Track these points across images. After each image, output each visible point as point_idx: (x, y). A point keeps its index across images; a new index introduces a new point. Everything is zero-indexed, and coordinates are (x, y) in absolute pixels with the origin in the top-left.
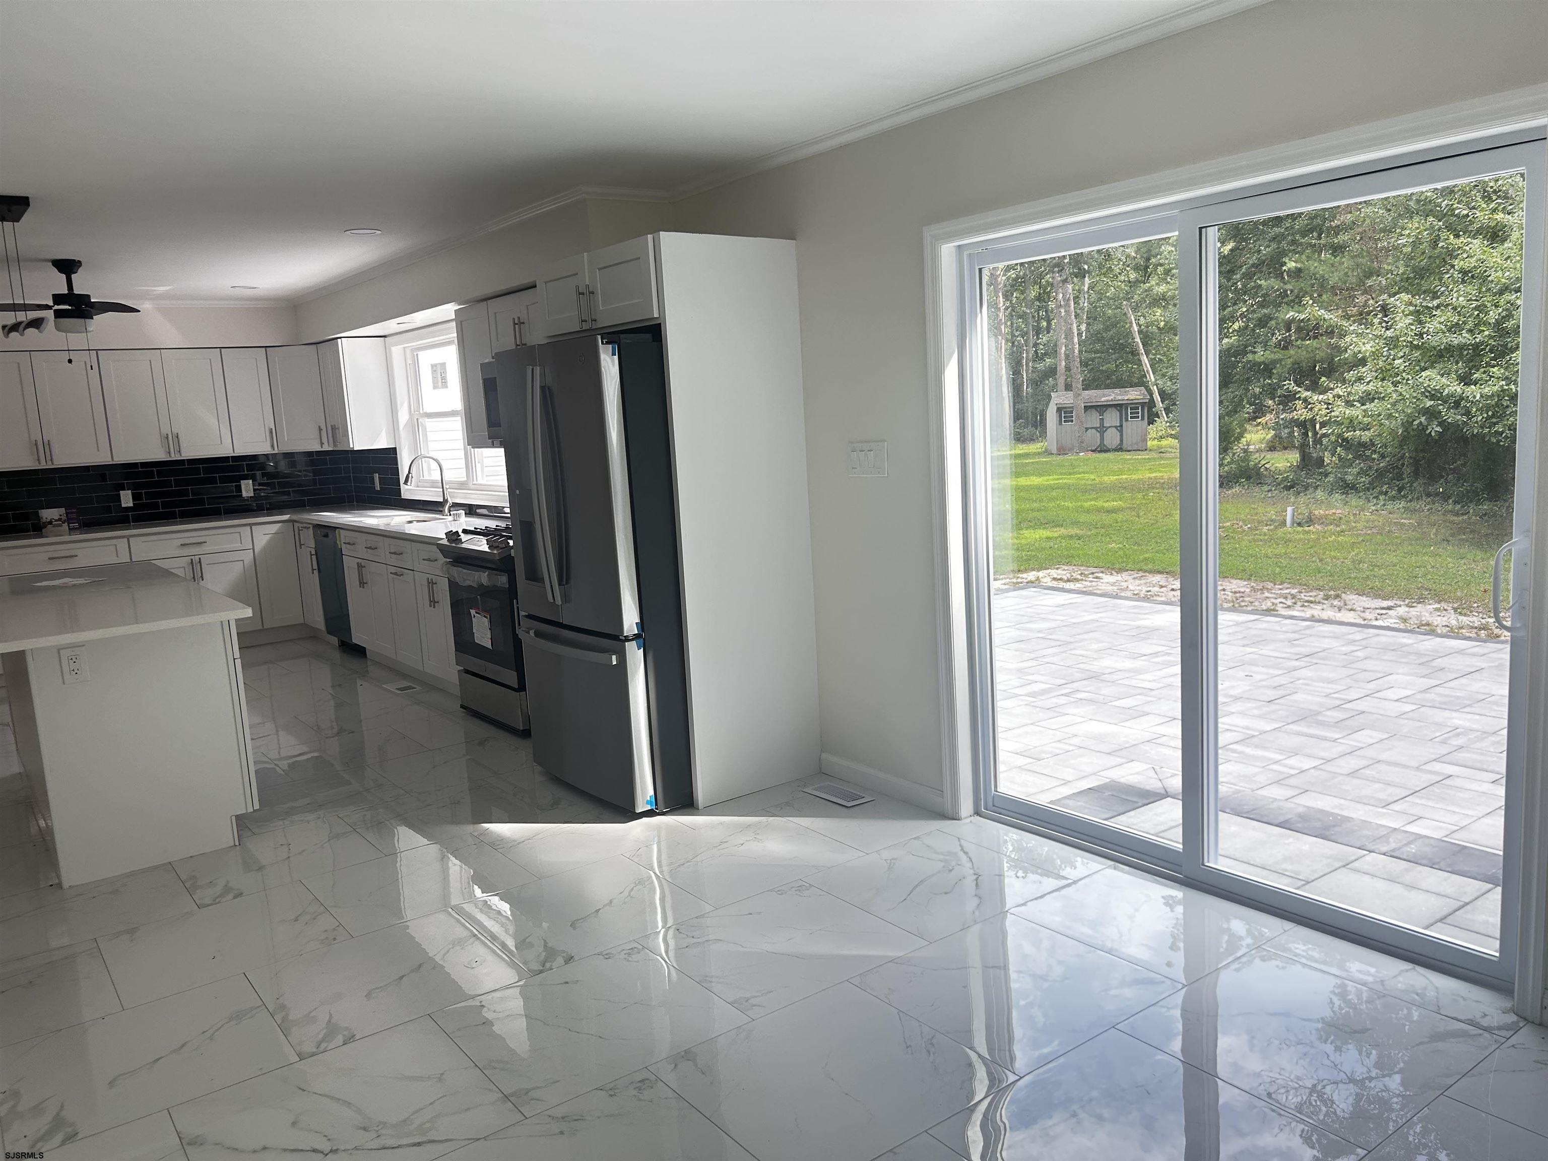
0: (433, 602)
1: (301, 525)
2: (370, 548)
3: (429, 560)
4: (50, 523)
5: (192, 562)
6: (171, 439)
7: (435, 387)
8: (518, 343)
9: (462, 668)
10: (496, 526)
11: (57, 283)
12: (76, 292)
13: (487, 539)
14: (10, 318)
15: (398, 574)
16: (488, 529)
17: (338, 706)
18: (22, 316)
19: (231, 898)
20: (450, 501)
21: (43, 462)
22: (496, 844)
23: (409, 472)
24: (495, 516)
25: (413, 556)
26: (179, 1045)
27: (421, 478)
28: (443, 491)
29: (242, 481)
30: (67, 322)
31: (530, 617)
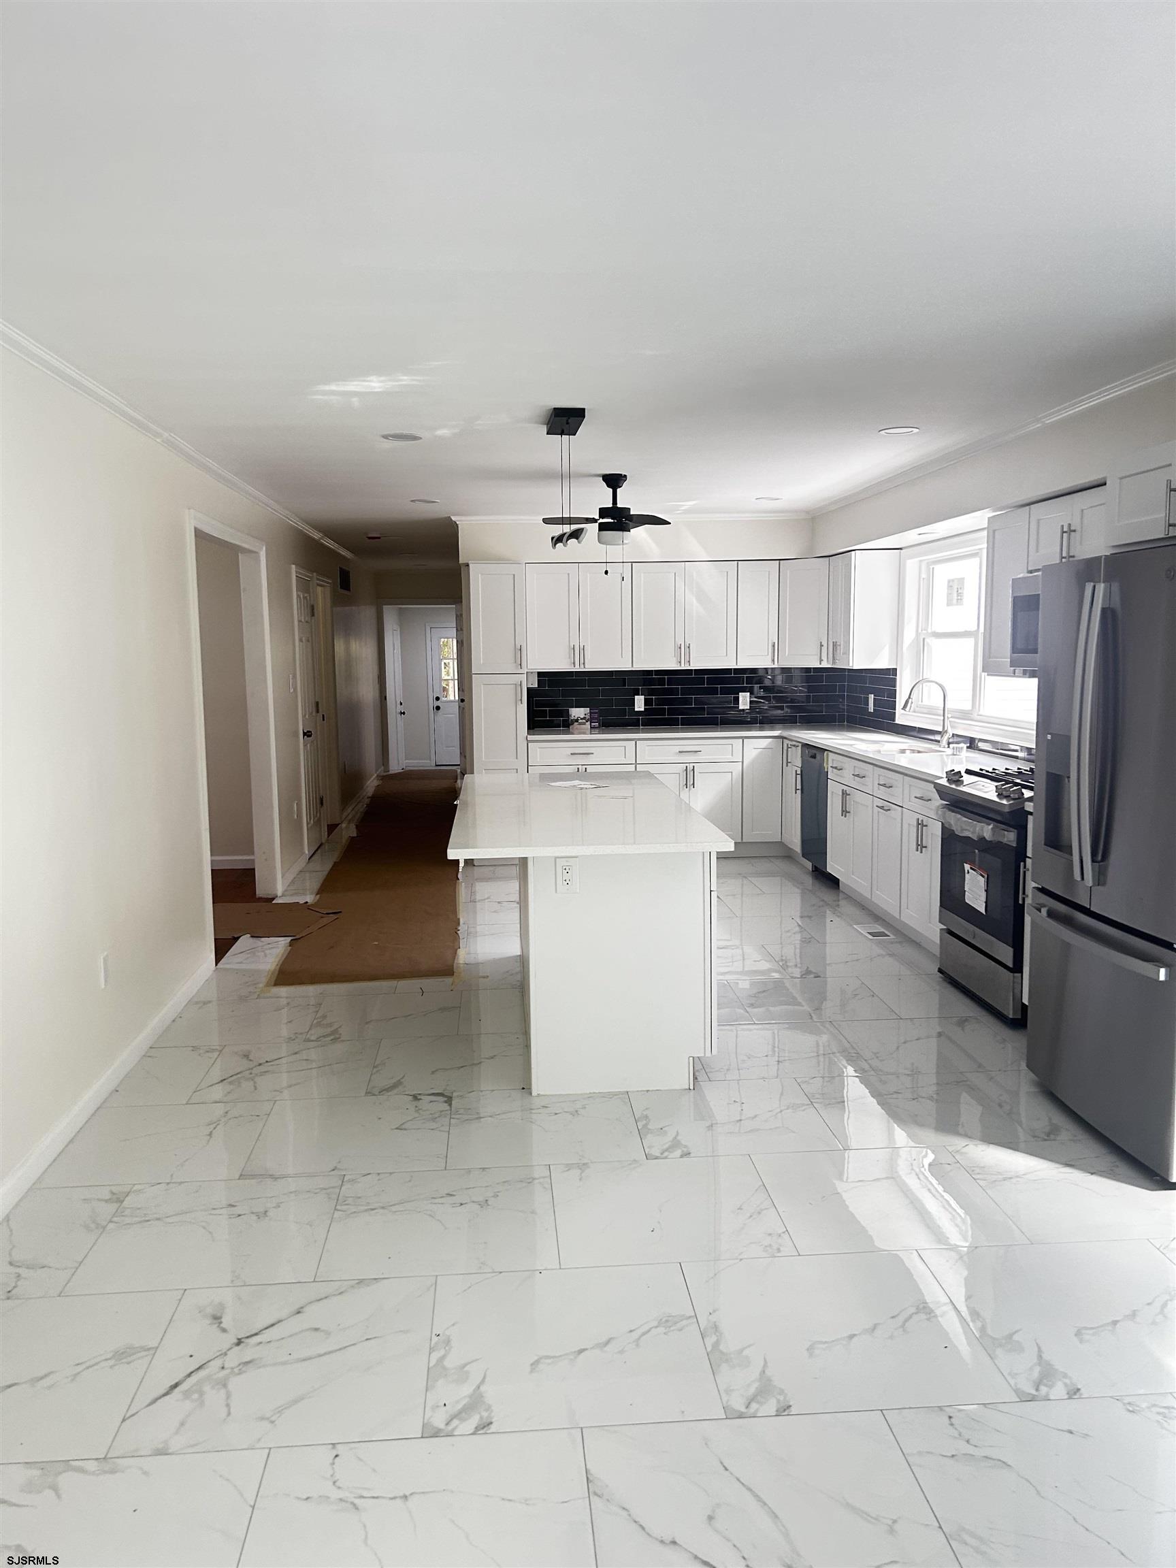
0: (921, 846)
1: (790, 743)
2: (858, 776)
3: (921, 798)
4: (577, 721)
5: (686, 770)
6: (683, 649)
7: (949, 604)
8: (1064, 555)
9: (945, 927)
10: (1007, 769)
11: (604, 497)
12: (619, 506)
13: (996, 786)
14: (558, 530)
15: (885, 808)
16: (997, 771)
17: (806, 941)
18: (567, 529)
19: (679, 1156)
20: (951, 732)
21: (577, 666)
22: (975, 1172)
23: (909, 698)
24: (1002, 754)
25: (903, 793)
26: (604, 1339)
27: (920, 703)
28: (944, 720)
29: (740, 693)
30: (608, 534)
31: (1043, 890)
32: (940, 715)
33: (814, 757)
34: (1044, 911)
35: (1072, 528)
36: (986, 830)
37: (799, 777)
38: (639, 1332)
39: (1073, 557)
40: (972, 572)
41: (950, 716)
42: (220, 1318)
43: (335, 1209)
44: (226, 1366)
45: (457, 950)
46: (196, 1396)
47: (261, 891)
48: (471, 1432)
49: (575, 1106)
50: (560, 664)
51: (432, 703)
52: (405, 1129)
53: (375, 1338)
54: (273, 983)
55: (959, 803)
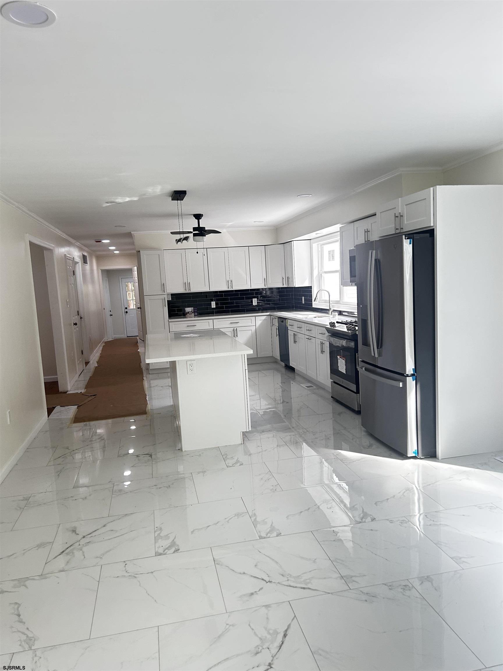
0: (322, 352)
1: (273, 317)
2: (299, 327)
3: (322, 334)
4: (188, 313)
5: (234, 330)
6: (230, 282)
7: (329, 260)
8: (366, 240)
9: (333, 381)
10: (351, 320)
11: (194, 223)
12: (201, 226)
13: (346, 326)
14: (178, 237)
15: (309, 339)
16: (347, 322)
17: (283, 391)
18: (182, 236)
19: (239, 465)
20: (332, 309)
21: (187, 290)
22: (344, 460)
23: (316, 297)
24: (351, 316)
25: (316, 332)
26: (217, 522)
27: (321, 299)
28: (330, 305)
29: (253, 299)
30: (197, 238)
31: (363, 361)
32: (328, 303)
33: (283, 322)
34: (364, 369)
35: (368, 230)
36: (344, 343)
37: (277, 330)
38: (228, 519)
39: (369, 241)
40: (336, 247)
41: (331, 303)
42: (75, 531)
43: (112, 494)
44: (80, 544)
45: (147, 405)
46: (71, 554)
47: (61, 389)
48: (173, 552)
49: (199, 453)
50: (180, 290)
51: (124, 310)
52: (135, 467)
53: (134, 530)
54: (73, 422)
55: (335, 334)
